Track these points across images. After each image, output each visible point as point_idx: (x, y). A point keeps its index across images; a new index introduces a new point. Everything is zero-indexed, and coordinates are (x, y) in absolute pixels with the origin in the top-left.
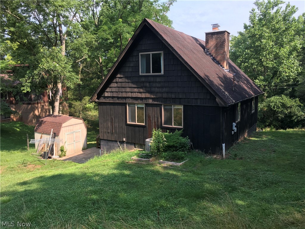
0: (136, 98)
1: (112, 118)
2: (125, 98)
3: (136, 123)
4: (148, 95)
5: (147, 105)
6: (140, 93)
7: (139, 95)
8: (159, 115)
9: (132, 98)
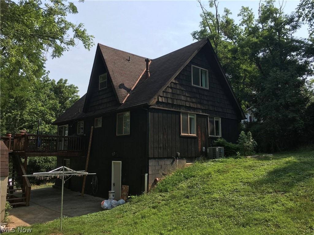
0: (189, 108)
1: (165, 129)
2: (180, 106)
3: (188, 134)
4: (199, 106)
5: (198, 115)
6: (193, 102)
7: (192, 105)
8: (206, 126)
9: (186, 107)
